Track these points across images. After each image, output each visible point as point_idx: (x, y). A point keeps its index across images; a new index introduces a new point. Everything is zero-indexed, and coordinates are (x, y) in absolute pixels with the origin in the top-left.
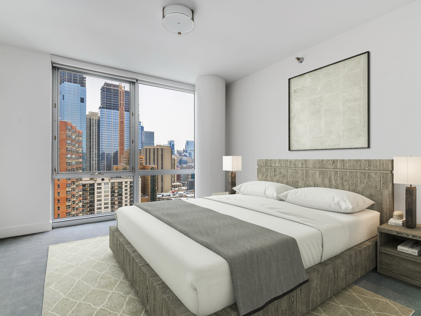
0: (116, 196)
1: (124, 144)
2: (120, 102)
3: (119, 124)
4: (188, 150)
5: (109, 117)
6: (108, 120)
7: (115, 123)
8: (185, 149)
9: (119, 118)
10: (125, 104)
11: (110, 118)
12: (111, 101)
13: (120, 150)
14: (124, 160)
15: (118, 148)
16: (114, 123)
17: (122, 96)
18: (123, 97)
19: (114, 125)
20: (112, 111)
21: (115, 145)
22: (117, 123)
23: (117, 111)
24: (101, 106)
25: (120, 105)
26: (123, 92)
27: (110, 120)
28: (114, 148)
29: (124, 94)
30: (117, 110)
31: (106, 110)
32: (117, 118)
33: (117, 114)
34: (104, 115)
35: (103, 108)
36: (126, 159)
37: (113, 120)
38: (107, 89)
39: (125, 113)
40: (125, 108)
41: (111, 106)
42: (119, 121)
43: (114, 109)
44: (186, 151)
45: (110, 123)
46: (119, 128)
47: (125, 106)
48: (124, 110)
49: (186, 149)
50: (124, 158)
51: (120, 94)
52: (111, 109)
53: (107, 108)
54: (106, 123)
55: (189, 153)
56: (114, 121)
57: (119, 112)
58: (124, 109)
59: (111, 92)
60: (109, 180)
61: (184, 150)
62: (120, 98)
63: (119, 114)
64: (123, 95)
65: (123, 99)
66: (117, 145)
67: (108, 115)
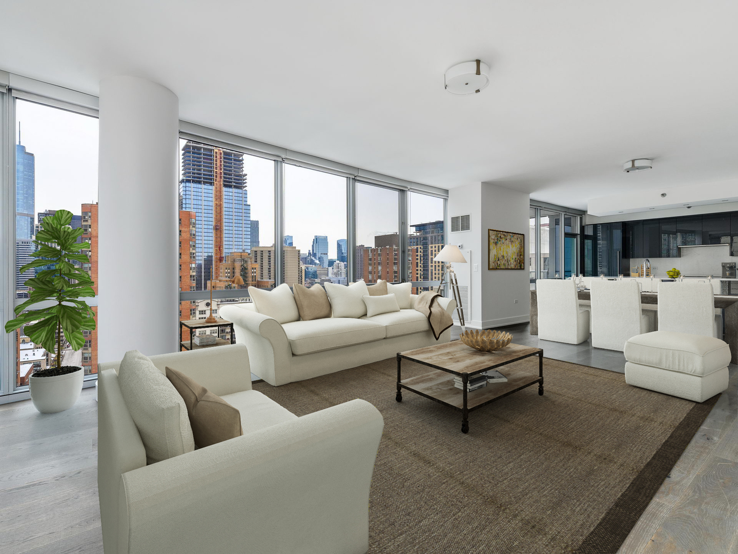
0: (227, 333)
1: (223, 243)
2: (215, 170)
3: (214, 208)
4: (317, 253)
5: (198, 198)
6: (195, 202)
7: (208, 208)
8: (311, 252)
9: (213, 199)
10: (225, 174)
11: (200, 198)
12: (200, 170)
13: (216, 254)
14: (226, 271)
15: (212, 251)
16: (206, 207)
17: (218, 161)
18: (221, 162)
19: (206, 211)
20: (203, 186)
21: (208, 246)
22: (210, 208)
23: (210, 187)
24: (185, 178)
25: (216, 176)
26: (221, 153)
27: (199, 202)
28: (206, 250)
29: (222, 156)
30: (211, 184)
31: (192, 185)
32: (210, 199)
33: (210, 191)
34: (189, 193)
35: (188, 181)
36: (229, 271)
37: (204, 203)
38: (194, 148)
39: (224, 189)
40: (224, 181)
41: (200, 178)
42: (213, 204)
43: (205, 183)
44: (314, 255)
45: (200, 207)
46: (213, 216)
47: (224, 178)
48: (222, 185)
49: (315, 252)
50: (226, 269)
51: (216, 157)
52: (199, 182)
53: (194, 182)
54: (192, 207)
55: (319, 258)
56: (206, 203)
57: (213, 188)
58: (222, 183)
59: (200, 154)
60: (217, 305)
61: (309, 253)
62: (216, 164)
63: (213, 192)
64: (221, 158)
65: (221, 165)
66: (210, 246)
67: (195, 193)
